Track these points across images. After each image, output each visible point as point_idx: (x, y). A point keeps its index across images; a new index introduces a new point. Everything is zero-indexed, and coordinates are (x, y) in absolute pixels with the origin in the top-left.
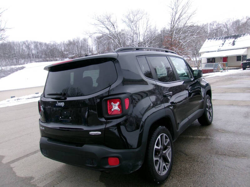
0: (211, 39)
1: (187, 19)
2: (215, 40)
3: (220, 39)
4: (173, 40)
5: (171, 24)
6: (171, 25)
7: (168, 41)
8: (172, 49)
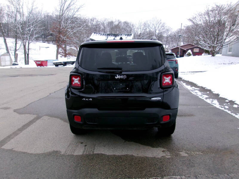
0: (97, 34)
1: (76, 10)
2: (100, 34)
3: (103, 35)
4: (61, 28)
5: (60, 11)
6: (60, 13)
7: (57, 28)
8: (60, 37)
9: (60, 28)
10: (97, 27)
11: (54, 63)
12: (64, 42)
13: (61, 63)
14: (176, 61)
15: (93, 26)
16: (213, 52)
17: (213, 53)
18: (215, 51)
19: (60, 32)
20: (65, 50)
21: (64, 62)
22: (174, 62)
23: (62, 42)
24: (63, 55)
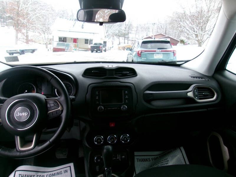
0: (63, 18)
2: (66, 19)
4: (20, 9)
8: (18, 20)
9: (18, 10)
10: (64, 13)
11: (7, 51)
12: (24, 26)
13: (16, 50)
14: (174, 52)
15: (60, 11)
16: (201, 41)
17: (201, 43)
18: (203, 40)
19: (18, 14)
20: (27, 36)
21: (20, 50)
22: (172, 54)
23: (21, 26)
24: (23, 42)
